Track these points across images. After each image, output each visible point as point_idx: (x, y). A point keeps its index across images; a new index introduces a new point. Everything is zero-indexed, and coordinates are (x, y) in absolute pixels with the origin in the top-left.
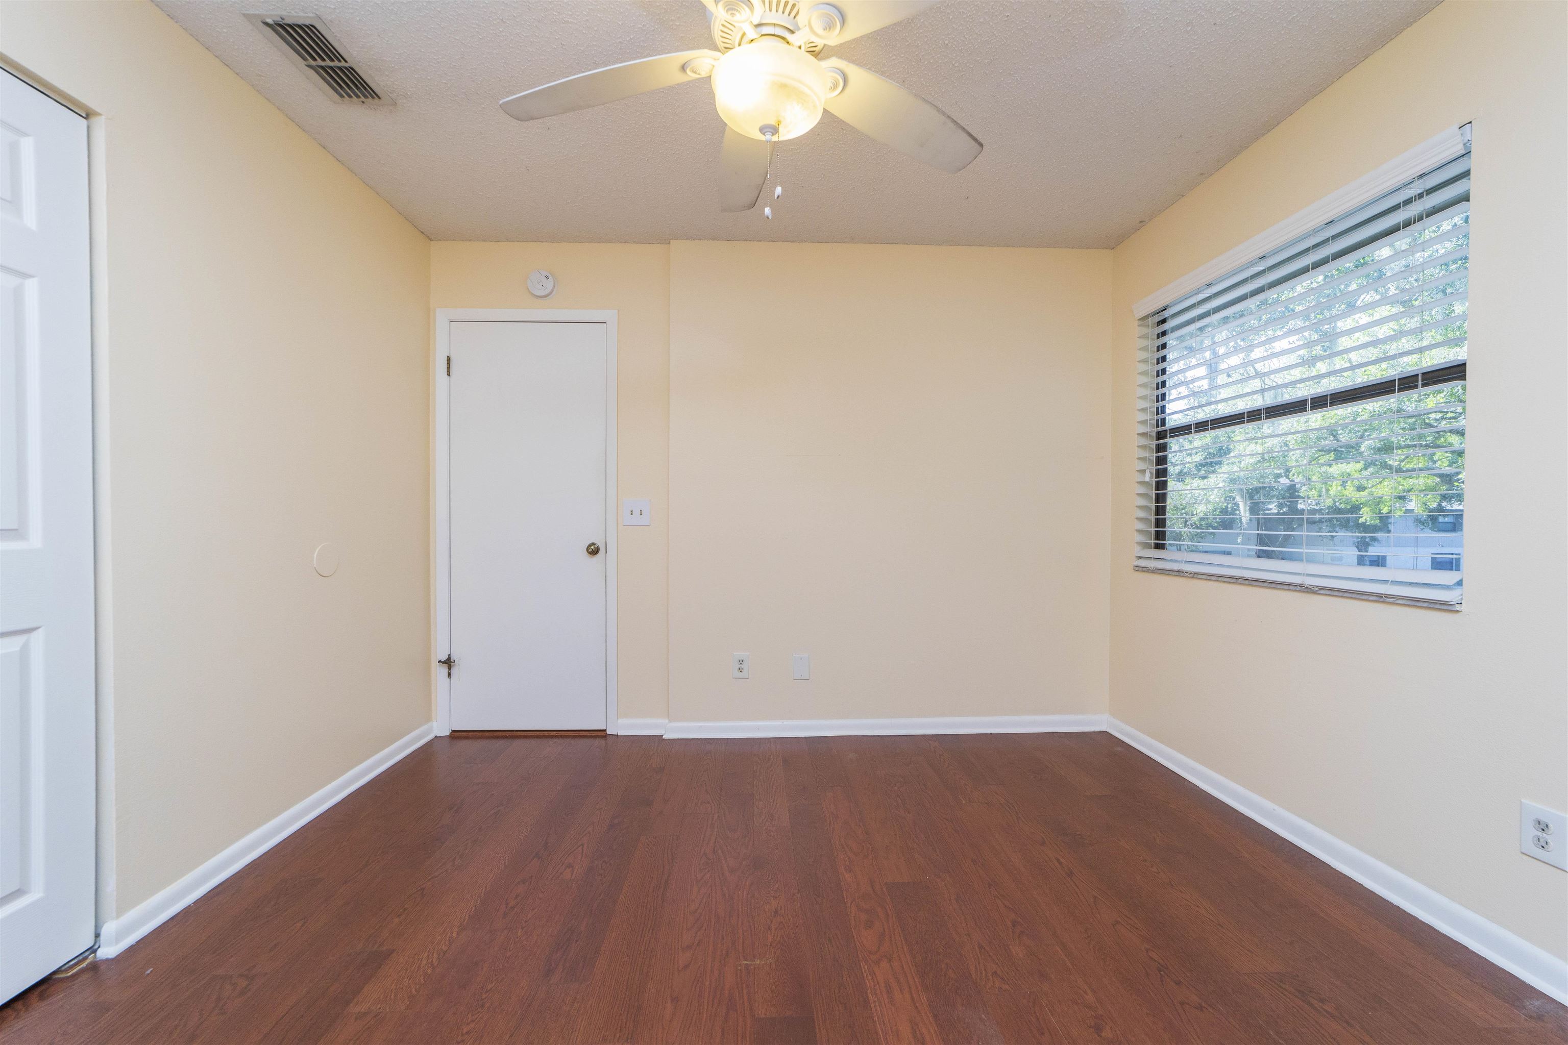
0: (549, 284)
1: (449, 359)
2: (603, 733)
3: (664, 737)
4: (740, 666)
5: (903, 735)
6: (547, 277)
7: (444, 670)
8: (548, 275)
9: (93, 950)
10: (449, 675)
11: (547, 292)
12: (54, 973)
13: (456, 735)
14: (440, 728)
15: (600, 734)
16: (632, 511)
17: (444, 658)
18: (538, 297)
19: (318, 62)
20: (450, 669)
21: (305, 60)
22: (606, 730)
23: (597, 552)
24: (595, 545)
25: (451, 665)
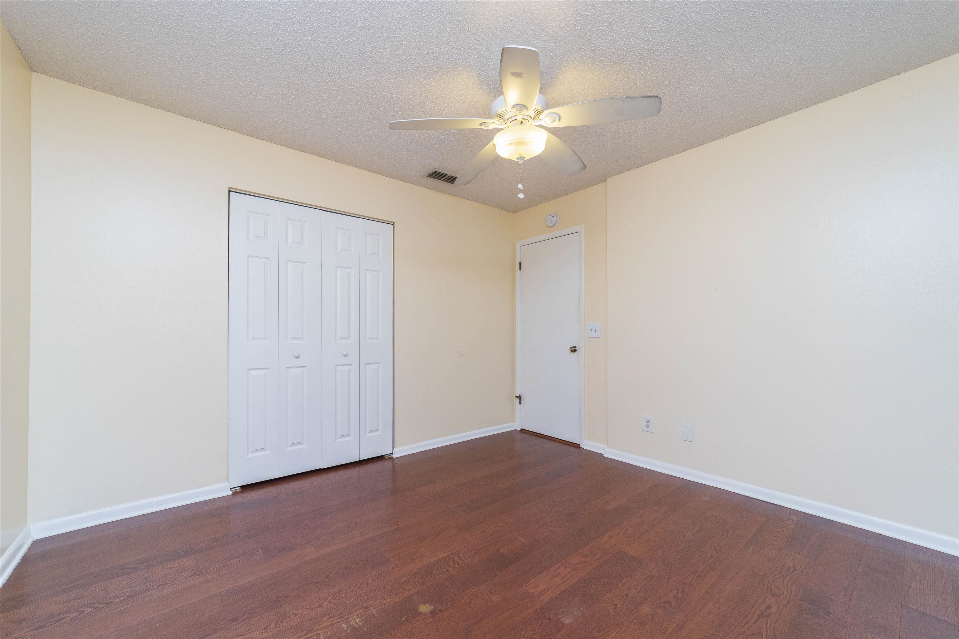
0: (554, 220)
1: (520, 263)
2: (578, 446)
3: (604, 455)
4: (647, 424)
5: (769, 503)
6: (553, 217)
7: (518, 400)
8: (554, 215)
9: (392, 454)
10: (520, 403)
11: (553, 224)
12: (384, 455)
13: (523, 431)
14: (517, 426)
15: (577, 446)
16: (591, 330)
17: (518, 395)
18: (550, 227)
19: (443, 179)
20: (520, 401)
21: (440, 180)
22: (579, 445)
23: (575, 351)
24: (575, 347)
25: (520, 399)
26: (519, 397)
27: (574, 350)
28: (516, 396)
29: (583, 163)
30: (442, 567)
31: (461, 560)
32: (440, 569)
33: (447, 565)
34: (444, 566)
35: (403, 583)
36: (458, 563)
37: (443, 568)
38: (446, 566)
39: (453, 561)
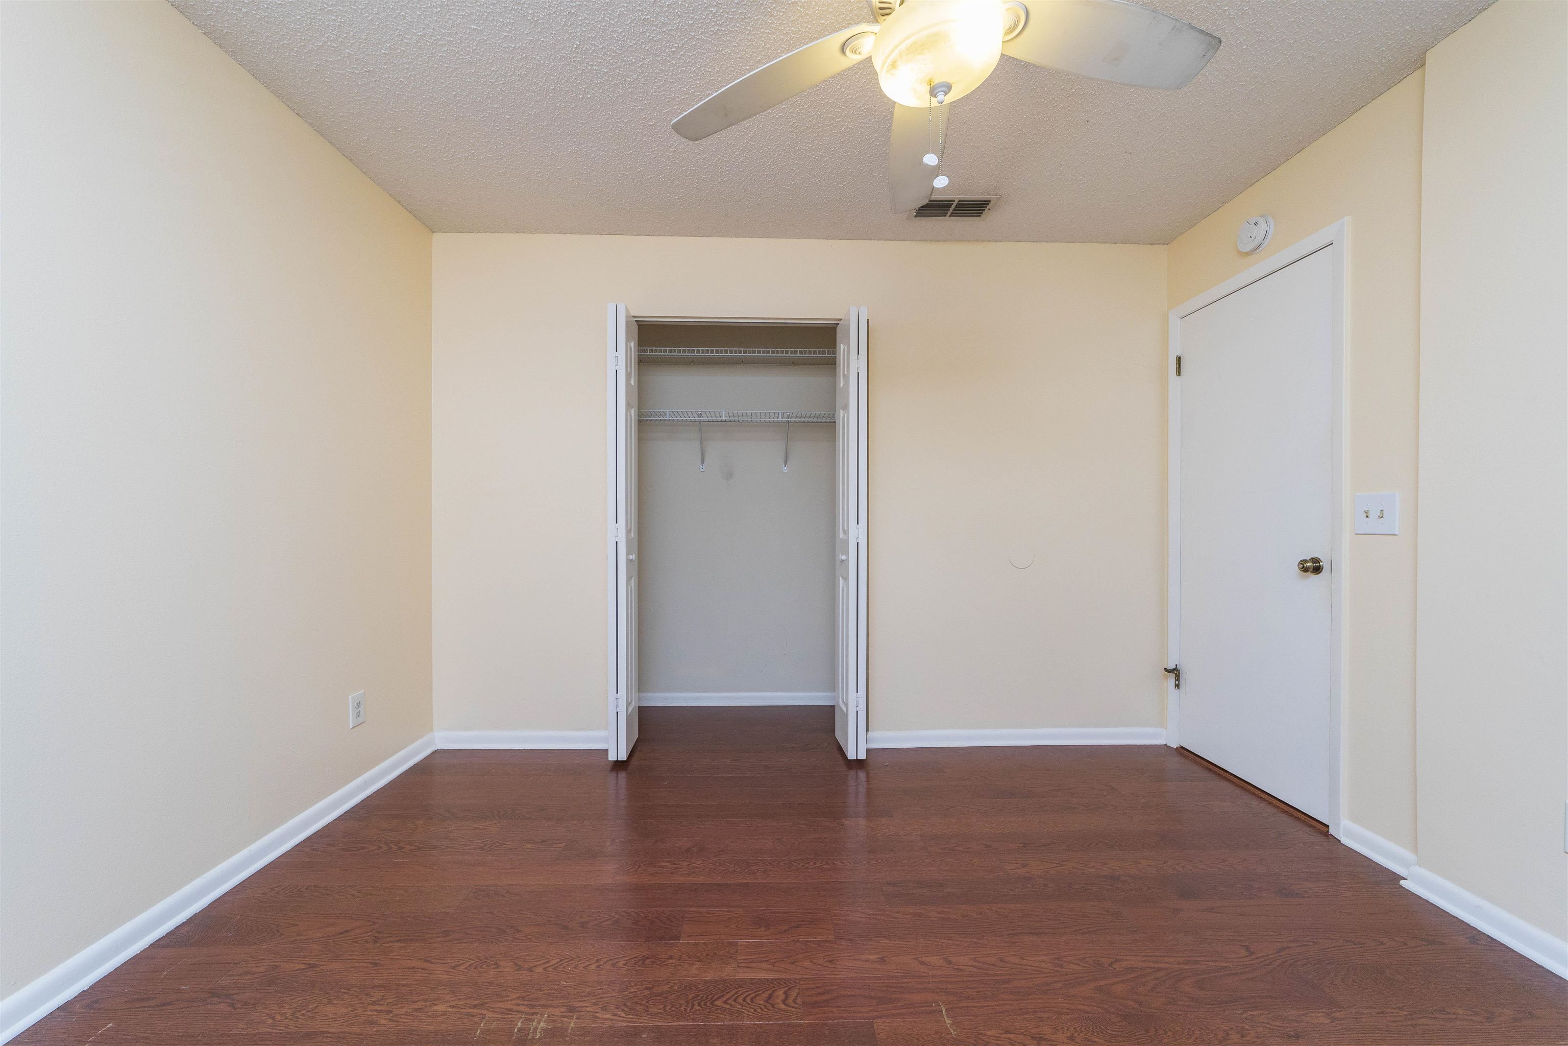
1: (1179, 359)
2: (1324, 828)
7: (1172, 679)
10: (1177, 686)
13: (1183, 752)
14: (1170, 737)
15: (1321, 829)
17: (1172, 667)
18: (1248, 254)
19: (949, 214)
20: (1178, 680)
21: (945, 216)
22: (1328, 826)
23: (1317, 570)
24: (1315, 560)
25: (1178, 678)
26: (1175, 672)
27: (1313, 567)
28: (1166, 669)
29: (1202, 32)
30: (740, 1000)
31: (785, 1004)
32: (735, 1001)
33: (752, 1000)
34: (744, 1000)
35: (655, 996)
36: (773, 1006)
37: (742, 1002)
38: (748, 1000)
39: (770, 997)
